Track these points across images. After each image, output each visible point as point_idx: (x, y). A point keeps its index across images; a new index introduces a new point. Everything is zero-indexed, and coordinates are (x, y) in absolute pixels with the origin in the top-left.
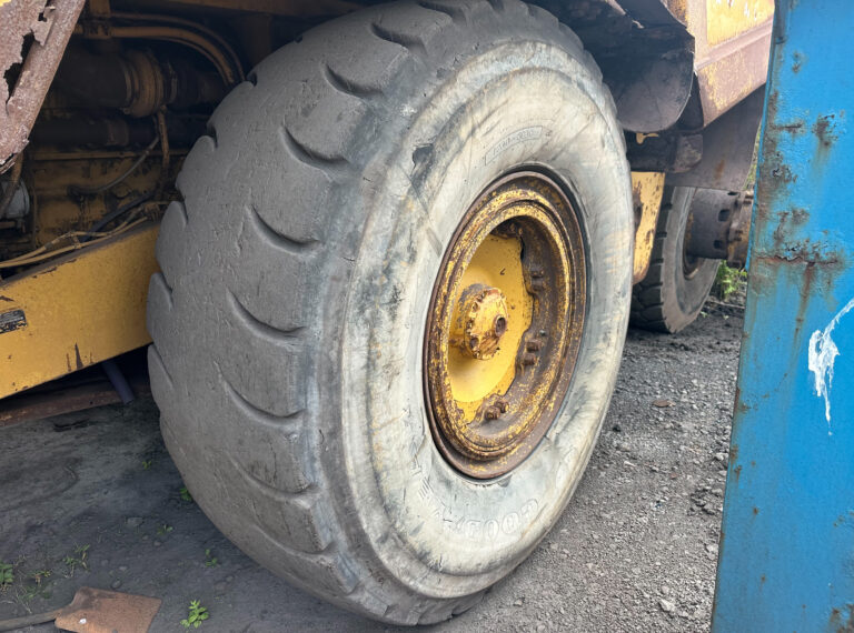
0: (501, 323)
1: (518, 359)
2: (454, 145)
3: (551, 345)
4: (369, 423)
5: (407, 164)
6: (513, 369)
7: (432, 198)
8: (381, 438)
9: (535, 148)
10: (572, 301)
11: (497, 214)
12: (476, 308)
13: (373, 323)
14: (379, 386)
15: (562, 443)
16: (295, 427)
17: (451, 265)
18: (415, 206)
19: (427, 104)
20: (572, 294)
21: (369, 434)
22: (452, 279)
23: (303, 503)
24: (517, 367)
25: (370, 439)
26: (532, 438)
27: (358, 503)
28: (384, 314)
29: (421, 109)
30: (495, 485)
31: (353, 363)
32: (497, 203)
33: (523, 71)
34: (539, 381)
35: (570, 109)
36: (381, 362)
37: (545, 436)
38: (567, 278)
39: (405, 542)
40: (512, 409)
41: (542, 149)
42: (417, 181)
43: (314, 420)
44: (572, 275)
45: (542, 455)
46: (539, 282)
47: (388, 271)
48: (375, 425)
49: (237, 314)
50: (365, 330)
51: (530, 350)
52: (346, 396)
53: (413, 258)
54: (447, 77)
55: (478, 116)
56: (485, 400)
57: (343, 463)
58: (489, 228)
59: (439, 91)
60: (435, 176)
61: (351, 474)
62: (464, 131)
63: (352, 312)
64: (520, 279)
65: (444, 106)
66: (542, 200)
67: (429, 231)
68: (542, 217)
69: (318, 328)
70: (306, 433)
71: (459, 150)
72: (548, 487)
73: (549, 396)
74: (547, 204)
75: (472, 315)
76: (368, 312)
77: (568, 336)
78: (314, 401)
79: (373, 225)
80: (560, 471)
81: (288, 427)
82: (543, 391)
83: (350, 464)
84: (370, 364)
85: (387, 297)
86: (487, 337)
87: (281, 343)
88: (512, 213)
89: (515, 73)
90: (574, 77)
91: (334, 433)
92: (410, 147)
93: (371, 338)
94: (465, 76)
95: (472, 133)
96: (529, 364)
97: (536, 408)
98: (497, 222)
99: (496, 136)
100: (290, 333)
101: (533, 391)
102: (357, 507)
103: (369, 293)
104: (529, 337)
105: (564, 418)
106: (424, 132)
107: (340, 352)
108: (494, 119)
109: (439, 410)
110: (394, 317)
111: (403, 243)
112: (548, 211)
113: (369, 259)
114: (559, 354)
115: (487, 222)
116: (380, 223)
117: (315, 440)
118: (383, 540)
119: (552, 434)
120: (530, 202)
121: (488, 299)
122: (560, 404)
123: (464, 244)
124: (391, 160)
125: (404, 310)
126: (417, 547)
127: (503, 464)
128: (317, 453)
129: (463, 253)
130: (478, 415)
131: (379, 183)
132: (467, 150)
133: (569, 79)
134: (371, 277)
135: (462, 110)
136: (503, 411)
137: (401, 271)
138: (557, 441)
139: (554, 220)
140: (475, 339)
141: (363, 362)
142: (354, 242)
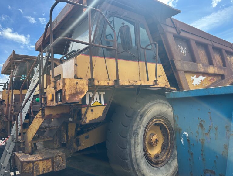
0: (157, 140)
2: (145, 114)
3: (168, 145)
4: (135, 151)
5: (139, 117)
7: (143, 121)
8: (137, 154)
9: (159, 113)
11: (154, 122)
12: (152, 137)
13: (135, 137)
14: (136, 146)
15: (171, 164)
16: (126, 150)
17: (146, 130)
18: (140, 122)
19: (141, 110)
21: (135, 153)
22: (147, 132)
23: (126, 161)
24: (162, 149)
27: (134, 163)
28: (137, 136)
30: (157, 169)
31: (133, 142)
33: (155, 104)
36: (136, 142)
37: (167, 162)
40: (161, 156)
42: (140, 119)
43: (128, 149)
45: (167, 165)
46: (164, 134)
47: (137, 130)
49: (119, 135)
50: (134, 138)
51: (164, 146)
52: (132, 147)
54: (144, 106)
55: (148, 110)
56: (156, 154)
57: (132, 156)
58: (152, 124)
59: (143, 108)
60: (143, 118)
61: (133, 158)
62: (146, 112)
63: (133, 135)
64: (161, 133)
67: (142, 125)
68: (162, 123)
69: (128, 137)
72: (168, 172)
73: (168, 154)
74: (163, 121)
76: (134, 136)
77: (171, 144)
78: (128, 147)
79: (135, 124)
80: (171, 169)
82: (166, 153)
83: (133, 157)
84: (135, 143)
85: (137, 133)
86: (154, 142)
87: (124, 139)
88: (156, 122)
91: (130, 152)
92: (139, 115)
93: (135, 139)
94: (146, 106)
95: (148, 112)
98: (154, 124)
99: (152, 112)
100: (125, 137)
103: (134, 133)
104: (164, 143)
106: (141, 113)
107: (131, 141)
108: (151, 110)
110: (138, 136)
111: (139, 126)
113: (134, 129)
114: (169, 147)
116: (136, 124)
117: (128, 152)
118: (138, 170)
119: (169, 162)
121: (154, 136)
122: (170, 156)
123: (148, 127)
124: (137, 116)
128: (128, 154)
130: (154, 157)
131: (136, 119)
132: (147, 115)
134: (135, 131)
135: (146, 110)
137: (139, 130)
141: (134, 142)
142: (133, 126)
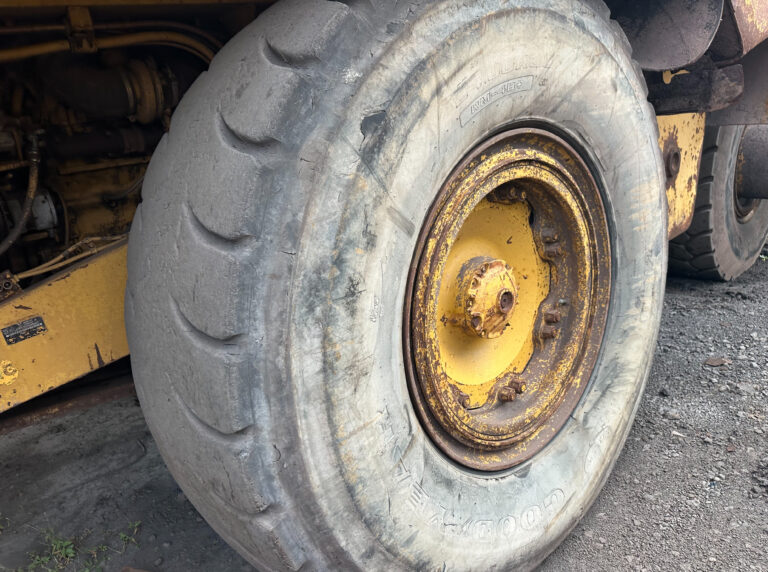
0: (507, 298)
1: (535, 332)
2: (415, 109)
3: (573, 316)
4: (334, 433)
5: (355, 138)
6: (530, 343)
7: (392, 170)
8: (351, 447)
9: (528, 101)
10: (594, 265)
11: (488, 179)
12: (476, 284)
13: (327, 320)
14: (342, 390)
15: (592, 422)
16: (245, 444)
17: (432, 244)
18: (368, 185)
19: (376, 65)
20: (594, 257)
21: (335, 445)
22: (435, 258)
23: (267, 524)
24: (535, 341)
25: (337, 451)
26: (558, 419)
27: (331, 521)
28: (340, 310)
29: (367, 73)
30: (510, 477)
31: (305, 366)
32: (486, 168)
33: (499, 15)
34: (561, 355)
35: (568, 52)
36: (341, 364)
37: (571, 416)
38: (586, 241)
39: (396, 555)
40: (530, 388)
41: (536, 101)
42: (368, 157)
43: (266, 434)
44: (591, 236)
45: (568, 438)
46: (553, 248)
47: (339, 262)
48: (341, 434)
50: (317, 330)
51: (549, 322)
52: (301, 406)
53: (371, 241)
54: (400, 32)
55: (444, 72)
56: (498, 380)
57: (306, 479)
58: (478, 197)
59: (389, 50)
60: (391, 148)
61: (317, 489)
62: (426, 91)
63: (299, 312)
64: (530, 245)
65: (399, 64)
66: (544, 157)
67: (391, 211)
68: (546, 177)
69: (259, 334)
70: (257, 451)
71: (422, 113)
72: (576, 474)
73: (573, 372)
74: (552, 161)
75: (471, 292)
76: (318, 310)
77: (592, 304)
78: (264, 414)
79: (316, 211)
80: (591, 454)
81: (238, 445)
82: (565, 367)
83: (315, 479)
84: (327, 368)
85: (341, 290)
86: (491, 314)
87: (221, 353)
88: (506, 176)
89: (489, 18)
90: (570, 15)
91: (291, 446)
92: (357, 116)
93: (326, 339)
94: (422, 28)
95: (438, 91)
96: (548, 337)
97: (557, 387)
98: (488, 188)
99: (472, 92)
100: (229, 341)
101: (554, 367)
102: (331, 525)
103: (317, 289)
104: (547, 307)
105: (593, 395)
106: (374, 97)
107: (287, 359)
108: (466, 73)
109: (432, 402)
110: (353, 313)
111: (356, 227)
112: (553, 169)
113: (313, 251)
114: (583, 325)
115: (474, 190)
116: (327, 206)
117: (270, 457)
118: (370, 553)
119: (580, 414)
120: (530, 162)
121: (489, 273)
122: (588, 380)
123: (446, 218)
124: (335, 134)
125: (367, 303)
126: (412, 558)
127: (522, 450)
128: (274, 471)
129: (446, 228)
130: (491, 397)
131: (321, 162)
132: (432, 113)
133: (563, 18)
134: (318, 271)
135: (420, 68)
136: (519, 391)
137: (356, 260)
138: (586, 420)
139: (563, 178)
140: (477, 318)
141: (318, 366)
142: (294, 233)
